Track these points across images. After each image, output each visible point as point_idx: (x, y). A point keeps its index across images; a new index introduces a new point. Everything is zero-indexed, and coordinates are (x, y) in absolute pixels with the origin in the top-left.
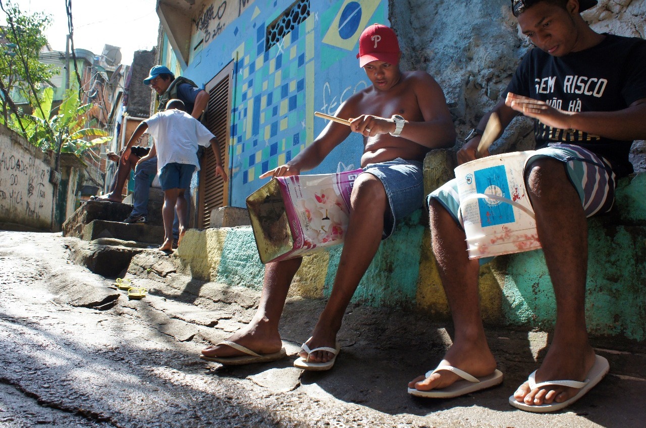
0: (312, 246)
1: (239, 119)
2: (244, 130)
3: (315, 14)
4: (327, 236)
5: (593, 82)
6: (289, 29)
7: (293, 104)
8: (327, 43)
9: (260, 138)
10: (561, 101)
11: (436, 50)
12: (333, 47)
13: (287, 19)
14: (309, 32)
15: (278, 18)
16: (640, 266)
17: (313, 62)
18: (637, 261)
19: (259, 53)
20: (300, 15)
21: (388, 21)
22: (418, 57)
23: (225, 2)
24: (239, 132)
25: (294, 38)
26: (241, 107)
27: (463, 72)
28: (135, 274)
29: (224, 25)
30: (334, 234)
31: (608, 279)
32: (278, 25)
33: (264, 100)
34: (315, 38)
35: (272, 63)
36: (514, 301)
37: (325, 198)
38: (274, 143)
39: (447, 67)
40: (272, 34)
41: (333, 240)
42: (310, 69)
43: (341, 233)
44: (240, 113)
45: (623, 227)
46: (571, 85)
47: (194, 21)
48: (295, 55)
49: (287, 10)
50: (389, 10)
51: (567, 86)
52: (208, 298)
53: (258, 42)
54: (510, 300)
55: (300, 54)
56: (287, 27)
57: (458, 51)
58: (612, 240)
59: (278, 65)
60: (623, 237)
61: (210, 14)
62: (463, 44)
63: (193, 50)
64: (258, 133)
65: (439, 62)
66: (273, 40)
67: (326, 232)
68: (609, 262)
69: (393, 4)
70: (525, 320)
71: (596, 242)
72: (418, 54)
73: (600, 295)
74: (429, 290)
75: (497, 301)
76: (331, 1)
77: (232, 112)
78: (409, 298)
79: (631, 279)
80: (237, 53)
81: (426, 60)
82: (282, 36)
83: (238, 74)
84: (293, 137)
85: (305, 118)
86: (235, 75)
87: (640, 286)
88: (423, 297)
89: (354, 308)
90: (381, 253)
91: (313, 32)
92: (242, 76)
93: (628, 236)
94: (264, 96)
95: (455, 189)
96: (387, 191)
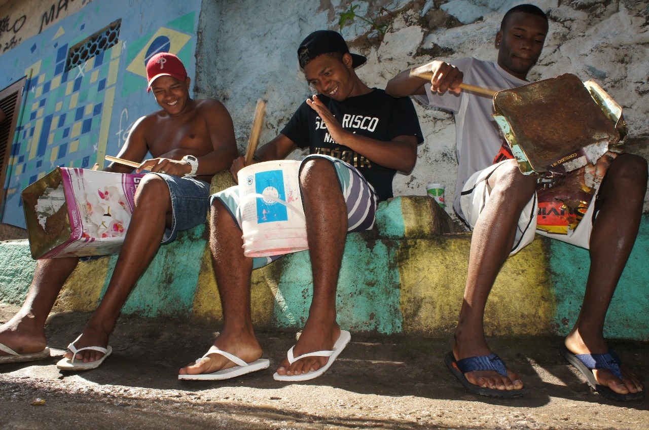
0: (90, 239)
1: (24, 137)
2: (28, 150)
3: (123, 42)
4: (108, 232)
5: (367, 119)
6: (94, 54)
7: (87, 127)
8: (131, 71)
9: (45, 159)
11: (236, 91)
12: (137, 76)
13: (92, 44)
14: (114, 59)
15: (83, 42)
16: (392, 272)
17: (114, 88)
18: (390, 268)
19: (57, 73)
20: (107, 42)
21: (195, 57)
23: (25, 16)
24: (22, 152)
25: (98, 63)
26: (27, 126)
29: (20, 39)
30: (115, 230)
31: (366, 284)
32: (83, 48)
33: (55, 121)
34: (119, 65)
35: (70, 84)
36: (285, 305)
37: (109, 194)
40: (75, 56)
41: (113, 236)
42: (109, 95)
44: (25, 132)
45: (381, 240)
46: (349, 122)
48: (96, 80)
49: (94, 35)
50: (196, 48)
51: (345, 122)
53: (57, 62)
54: (281, 305)
55: (102, 79)
56: (92, 52)
57: (255, 93)
58: (371, 251)
59: (77, 86)
60: (380, 248)
61: (5, 26)
62: (260, 87)
64: (44, 154)
65: (237, 102)
66: (74, 63)
67: (106, 227)
68: (368, 269)
69: (201, 43)
70: (294, 322)
71: (358, 253)
72: (218, 93)
73: (360, 297)
74: (206, 298)
75: (270, 306)
76: (141, 32)
77: (15, 131)
78: (186, 307)
79: (385, 283)
80: (32, 70)
81: (225, 98)
82: (85, 60)
83: (29, 92)
84: (82, 159)
85: (98, 142)
86: (25, 92)
87: (392, 288)
88: (200, 305)
89: (129, 318)
90: (162, 265)
91: (119, 59)
92: (34, 94)
93: (384, 247)
94: (56, 116)
95: (237, 192)
96: (171, 194)
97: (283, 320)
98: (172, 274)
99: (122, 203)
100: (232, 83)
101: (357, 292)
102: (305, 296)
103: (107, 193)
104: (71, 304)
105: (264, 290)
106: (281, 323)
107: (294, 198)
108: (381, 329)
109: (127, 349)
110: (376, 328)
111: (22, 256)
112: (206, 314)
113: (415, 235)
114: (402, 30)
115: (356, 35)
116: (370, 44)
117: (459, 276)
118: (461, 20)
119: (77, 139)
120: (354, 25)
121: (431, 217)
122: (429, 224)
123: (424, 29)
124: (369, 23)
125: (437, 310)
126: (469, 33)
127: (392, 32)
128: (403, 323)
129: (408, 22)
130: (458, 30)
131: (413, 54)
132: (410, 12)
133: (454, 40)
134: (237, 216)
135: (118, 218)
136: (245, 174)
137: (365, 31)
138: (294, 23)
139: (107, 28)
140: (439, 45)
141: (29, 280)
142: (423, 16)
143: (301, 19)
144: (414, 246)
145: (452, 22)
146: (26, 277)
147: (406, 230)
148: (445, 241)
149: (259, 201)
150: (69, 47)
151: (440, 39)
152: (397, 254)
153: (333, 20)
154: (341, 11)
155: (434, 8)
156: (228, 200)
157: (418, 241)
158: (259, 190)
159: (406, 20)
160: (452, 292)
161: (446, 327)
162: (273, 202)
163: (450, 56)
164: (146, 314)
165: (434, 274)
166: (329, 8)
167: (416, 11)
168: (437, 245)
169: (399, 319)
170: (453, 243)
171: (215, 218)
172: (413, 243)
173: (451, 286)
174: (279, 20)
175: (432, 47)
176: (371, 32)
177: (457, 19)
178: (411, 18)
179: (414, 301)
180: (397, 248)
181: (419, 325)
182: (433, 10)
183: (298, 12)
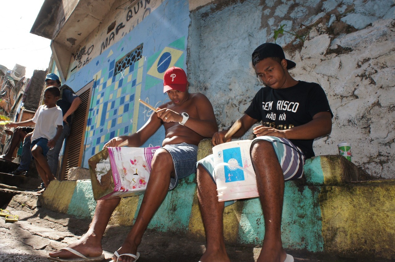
0: (126, 190)
1: (93, 115)
2: (96, 122)
3: (144, 57)
4: (136, 185)
5: (292, 104)
6: (129, 65)
7: (126, 109)
8: (150, 74)
9: (104, 127)
10: (275, 114)
11: (212, 84)
12: (153, 77)
13: (128, 59)
14: (140, 67)
15: (123, 58)
16: (316, 209)
17: (141, 85)
18: (314, 206)
19: (110, 77)
20: (136, 57)
21: (186, 64)
22: (201, 87)
23: (93, 46)
24: (92, 124)
25: (131, 70)
26: (95, 108)
27: (226, 97)
28: (13, 207)
29: (91, 59)
30: (140, 184)
31: (299, 216)
32: (123, 62)
33: (109, 105)
34: (143, 71)
35: (117, 83)
36: (246, 229)
37: (136, 162)
38: (112, 131)
39: (217, 93)
40: (118, 67)
41: (139, 187)
42: (138, 89)
44: (94, 112)
45: (307, 186)
46: (281, 106)
47: (73, 54)
48: (130, 80)
49: (128, 53)
50: (187, 59)
51: (278, 106)
52: (60, 224)
53: (110, 70)
54: (244, 228)
55: (134, 80)
56: (128, 64)
57: (224, 85)
58: (302, 194)
59: (120, 85)
60: (307, 192)
61: (83, 52)
62: (227, 81)
63: (70, 72)
64: (104, 125)
65: (213, 90)
66: (118, 70)
67: (135, 182)
68: (299, 206)
69: (189, 55)
70: (251, 240)
71: (292, 195)
72: (202, 85)
73: (294, 225)
74: (196, 222)
75: (236, 229)
76: (154, 51)
77: (89, 111)
78: (184, 227)
79: (311, 216)
80: (97, 76)
81: (206, 89)
82: (124, 68)
83: (96, 88)
84: (124, 128)
85: (133, 117)
86: (94, 89)
87: (316, 220)
88: (193, 226)
89: (151, 232)
90: (170, 199)
91: (142, 67)
92: (98, 90)
93: (310, 191)
94: (110, 102)
95: (213, 159)
96: (173, 160)
97: (244, 239)
98: (176, 205)
99: (144, 166)
100: (209, 78)
101: (293, 222)
102: (258, 223)
103: (135, 161)
104: (118, 221)
105: (232, 218)
107: (248, 165)
108: (309, 248)
109: (149, 254)
110: (306, 247)
112: (197, 232)
113: (331, 182)
114: (315, 38)
115: (286, 43)
116: (295, 48)
117: (364, 213)
118: (356, 28)
119: (121, 116)
120: (284, 36)
121: (342, 170)
122: (340, 175)
123: (331, 36)
124: (294, 35)
125: (348, 237)
126: (362, 36)
127: (309, 40)
128: (324, 245)
129: (320, 32)
130: (354, 34)
131: (324, 54)
132: (320, 25)
133: (352, 42)
135: (142, 176)
137: (291, 40)
138: (246, 38)
139: (135, 49)
140: (341, 46)
142: (329, 27)
143: (250, 35)
144: (330, 191)
145: (350, 29)
147: (325, 180)
148: (352, 188)
150: (116, 61)
151: (342, 42)
152: (319, 196)
153: (270, 34)
154: (275, 28)
155: (336, 21)
156: (207, 165)
157: (333, 187)
159: (318, 31)
160: (359, 224)
161: (355, 250)
162: (234, 168)
163: (350, 53)
164: (161, 230)
165: (345, 211)
166: (267, 27)
167: (324, 24)
168: (347, 190)
169: (321, 242)
170: (358, 189)
172: (330, 189)
173: (358, 220)
174: (236, 37)
175: (337, 48)
176: (295, 40)
177: (354, 27)
178: (321, 29)
179: (331, 230)
180: (319, 192)
181: (336, 247)
182: (336, 22)
183: (247, 31)
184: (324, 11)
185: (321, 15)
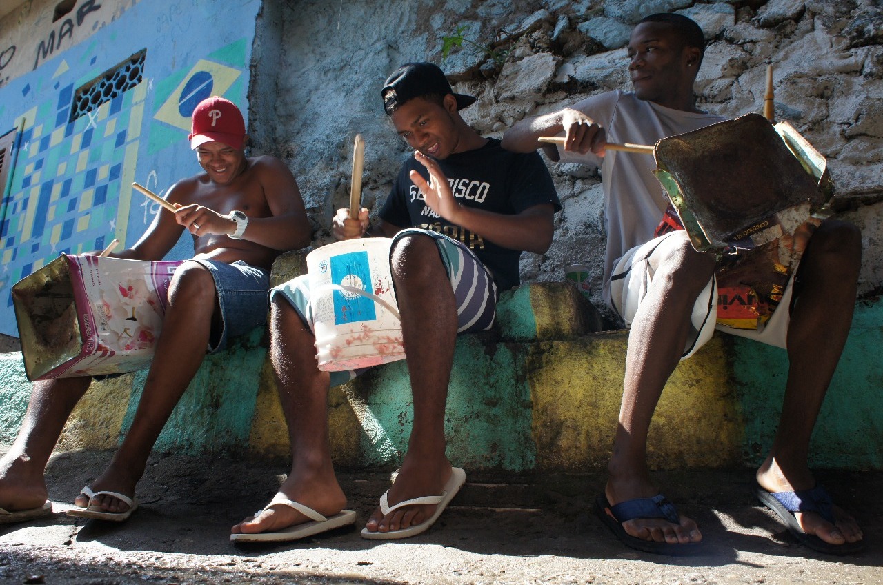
0: (109, 353)
1: (14, 212)
2: (19, 229)
3: (148, 81)
4: (132, 343)
5: (474, 185)
6: (109, 97)
7: (101, 197)
8: (161, 120)
9: (43, 241)
11: (303, 145)
12: (168, 126)
13: (107, 83)
14: (137, 104)
15: (95, 80)
16: (520, 386)
17: (138, 142)
18: (517, 381)
19: (59, 123)
20: (127, 81)
21: (247, 99)
22: (279, 151)
23: (14, 47)
24: (10, 233)
25: (115, 109)
26: (18, 196)
27: (333, 172)
29: (7, 78)
30: (142, 340)
31: (486, 404)
32: (94, 90)
33: (57, 189)
34: (144, 111)
35: (77, 139)
36: (376, 435)
37: (133, 292)
38: (64, 248)
39: (314, 165)
40: (83, 100)
41: (140, 348)
42: (131, 154)
43: (151, 341)
44: (16, 205)
45: (504, 344)
48: (112, 132)
49: (109, 71)
50: (249, 87)
53: (59, 108)
54: (371, 434)
55: (120, 131)
56: (106, 94)
57: (329, 147)
58: (492, 359)
59: (86, 142)
60: (503, 354)
62: (337, 139)
64: (41, 234)
65: (305, 159)
66: (82, 109)
67: (130, 336)
68: (487, 384)
69: (255, 80)
70: (388, 458)
71: (473, 362)
72: (280, 147)
73: (477, 422)
74: (267, 428)
75: (354, 437)
76: (174, 65)
77: (2, 203)
78: (240, 440)
79: (510, 402)
80: (24, 120)
81: (289, 155)
82: (97, 104)
83: (21, 149)
84: (95, 241)
85: (116, 217)
87: (520, 409)
88: (260, 438)
89: (163, 457)
90: (206, 384)
91: (143, 104)
92: (28, 153)
93: (509, 353)
94: (58, 182)
95: (306, 283)
96: (217, 287)
97: (372, 456)
98: (219, 396)
99: (150, 302)
100: (297, 133)
101: (474, 416)
102: (402, 422)
104: (81, 440)
105: (345, 414)
106: (370, 459)
107: (385, 290)
108: (506, 464)
109: (160, 499)
110: (500, 464)
111: (12, 375)
112: (268, 449)
113: (550, 335)
114: (526, 59)
115: (465, 66)
116: (484, 78)
117: (612, 390)
118: (606, 45)
119: (88, 213)
120: (462, 52)
121: (572, 310)
122: (569, 320)
123: (557, 58)
124: (482, 50)
125: (582, 437)
126: (617, 61)
127: (513, 62)
128: (536, 455)
129: (535, 48)
130: (603, 58)
131: (543, 91)
132: (536, 34)
133: (598, 72)
134: (308, 316)
135: (146, 323)
136: (318, 258)
137: (477, 61)
138: (380, 51)
139: (126, 62)
140: (576, 77)
141: (22, 408)
142: (554, 39)
143: (390, 46)
144: (549, 351)
145: (596, 48)
146: (19, 404)
147: (538, 329)
148: (591, 343)
149: (337, 296)
151: (578, 69)
152: (527, 361)
153: (434, 47)
154: (443, 34)
155: (569, 28)
156: (294, 295)
157: (555, 343)
158: (336, 278)
159: (532, 47)
160: (602, 412)
161: (595, 460)
162: (355, 295)
163: (593, 92)
164: (185, 452)
165: (577, 388)
166: (428, 30)
167: (544, 33)
168: (581, 348)
169: (531, 451)
170: (602, 346)
171: (277, 320)
172: (548, 347)
173: (601, 403)
174: (361, 48)
175: (568, 81)
176: (484, 62)
177: (601, 44)
179: (551, 426)
180: (527, 353)
181: (559, 458)
182: (568, 31)
183: (386, 37)
184: (546, 8)
185: (539, 15)
